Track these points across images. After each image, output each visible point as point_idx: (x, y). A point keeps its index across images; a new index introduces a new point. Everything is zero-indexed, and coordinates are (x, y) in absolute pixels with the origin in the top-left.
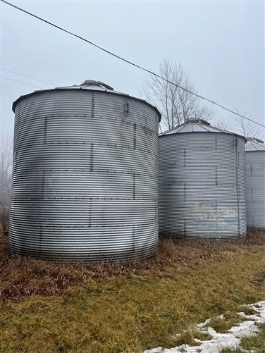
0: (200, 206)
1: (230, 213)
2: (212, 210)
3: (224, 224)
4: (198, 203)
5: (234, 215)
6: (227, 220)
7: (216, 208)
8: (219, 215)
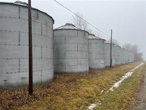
0: (95, 60)
1: (102, 62)
2: (98, 61)
3: (101, 65)
4: (94, 59)
5: (103, 62)
6: (102, 64)
7: (99, 60)
8: (100, 62)
